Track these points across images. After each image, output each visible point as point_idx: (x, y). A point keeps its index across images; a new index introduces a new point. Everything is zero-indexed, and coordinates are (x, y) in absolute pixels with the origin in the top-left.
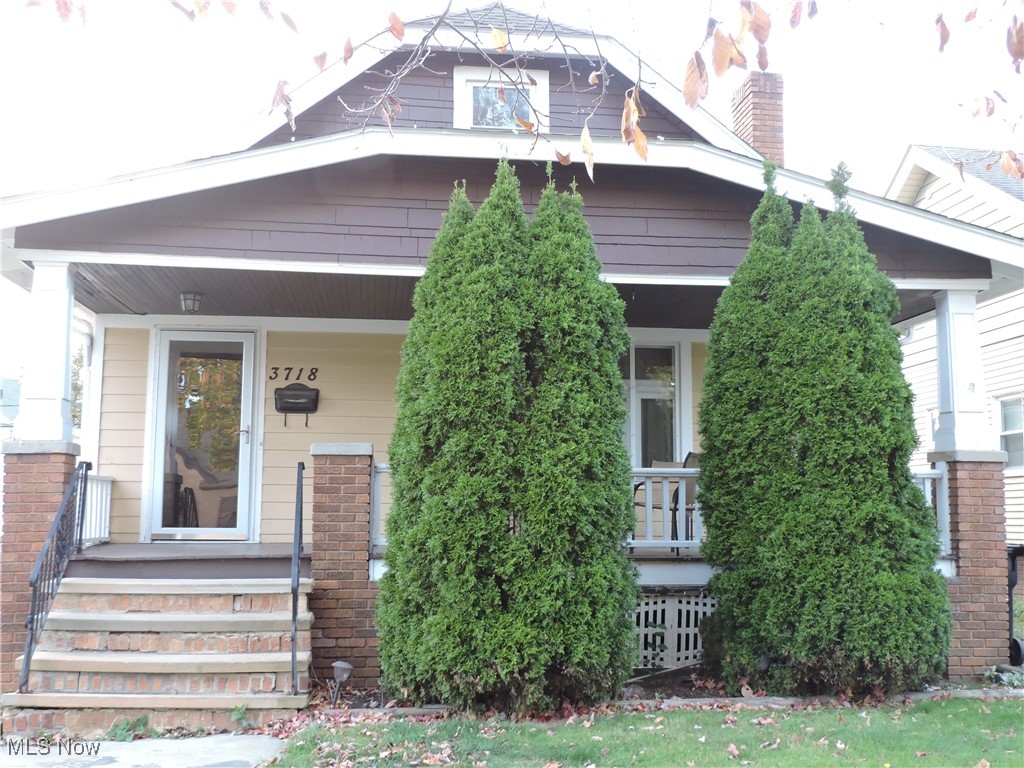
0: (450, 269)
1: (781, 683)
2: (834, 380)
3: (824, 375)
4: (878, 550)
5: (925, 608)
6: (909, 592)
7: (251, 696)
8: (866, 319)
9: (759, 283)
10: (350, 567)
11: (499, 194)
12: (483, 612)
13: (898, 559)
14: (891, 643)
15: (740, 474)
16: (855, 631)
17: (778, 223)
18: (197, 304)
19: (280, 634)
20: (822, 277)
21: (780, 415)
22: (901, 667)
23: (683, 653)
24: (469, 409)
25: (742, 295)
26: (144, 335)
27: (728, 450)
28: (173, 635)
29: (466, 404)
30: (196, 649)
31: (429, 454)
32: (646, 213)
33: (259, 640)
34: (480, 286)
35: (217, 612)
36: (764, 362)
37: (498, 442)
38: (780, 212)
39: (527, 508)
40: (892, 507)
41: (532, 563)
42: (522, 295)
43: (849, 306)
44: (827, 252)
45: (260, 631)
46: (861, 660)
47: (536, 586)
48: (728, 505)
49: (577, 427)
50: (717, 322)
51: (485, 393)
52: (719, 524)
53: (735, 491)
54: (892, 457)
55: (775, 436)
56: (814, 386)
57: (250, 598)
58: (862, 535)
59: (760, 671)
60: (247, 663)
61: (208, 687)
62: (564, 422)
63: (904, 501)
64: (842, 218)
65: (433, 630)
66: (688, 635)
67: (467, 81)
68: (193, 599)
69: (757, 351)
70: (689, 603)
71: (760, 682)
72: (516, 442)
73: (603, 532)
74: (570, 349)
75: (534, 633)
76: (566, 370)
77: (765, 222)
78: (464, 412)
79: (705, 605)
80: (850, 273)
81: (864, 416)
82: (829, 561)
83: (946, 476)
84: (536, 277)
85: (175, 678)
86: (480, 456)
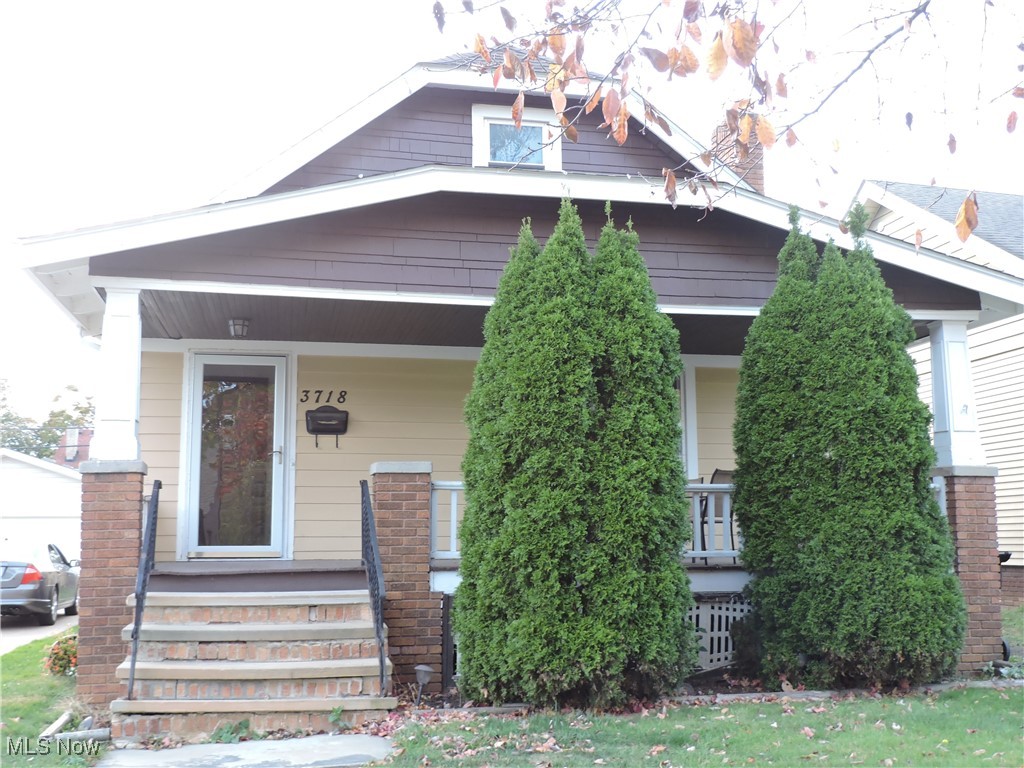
0: (524, 299)
1: (819, 678)
2: (864, 402)
3: (855, 398)
4: (906, 554)
5: (948, 607)
6: (934, 592)
7: (340, 699)
8: (889, 347)
9: (789, 314)
10: (413, 578)
11: (565, 232)
12: (565, 616)
13: (921, 563)
14: (921, 638)
15: (778, 488)
16: (889, 628)
17: (805, 259)
18: (246, 329)
19: (359, 641)
20: (849, 309)
21: (814, 434)
22: (929, 660)
23: (716, 655)
24: (550, 429)
25: (776, 325)
26: (178, 358)
27: (766, 466)
28: (259, 644)
29: (546, 425)
30: (282, 657)
31: (509, 471)
32: (675, 248)
33: (340, 647)
34: (557, 316)
35: (294, 622)
36: (797, 387)
37: (576, 459)
38: (805, 249)
39: (603, 519)
40: (916, 516)
41: (610, 570)
42: (593, 324)
43: (874, 335)
44: (852, 287)
45: (341, 639)
46: (894, 654)
47: (614, 591)
48: (766, 516)
49: (646, 445)
50: (749, 349)
51: (563, 414)
52: (759, 534)
53: (773, 503)
54: (916, 471)
55: (811, 453)
56: (846, 408)
57: (324, 609)
58: (892, 542)
59: (800, 668)
60: (336, 669)
61: (298, 692)
62: (634, 441)
63: (925, 511)
64: (860, 256)
65: (520, 632)
66: (719, 639)
67: (485, 118)
68: (271, 610)
69: (791, 376)
70: (720, 608)
71: (800, 677)
72: (592, 459)
73: (669, 541)
74: (638, 374)
75: (613, 634)
76: (634, 393)
77: (793, 259)
78: (546, 432)
79: (735, 610)
80: (874, 306)
81: (891, 435)
82: (865, 566)
83: (944, 490)
84: (604, 308)
85: (267, 684)
86: (560, 472)
